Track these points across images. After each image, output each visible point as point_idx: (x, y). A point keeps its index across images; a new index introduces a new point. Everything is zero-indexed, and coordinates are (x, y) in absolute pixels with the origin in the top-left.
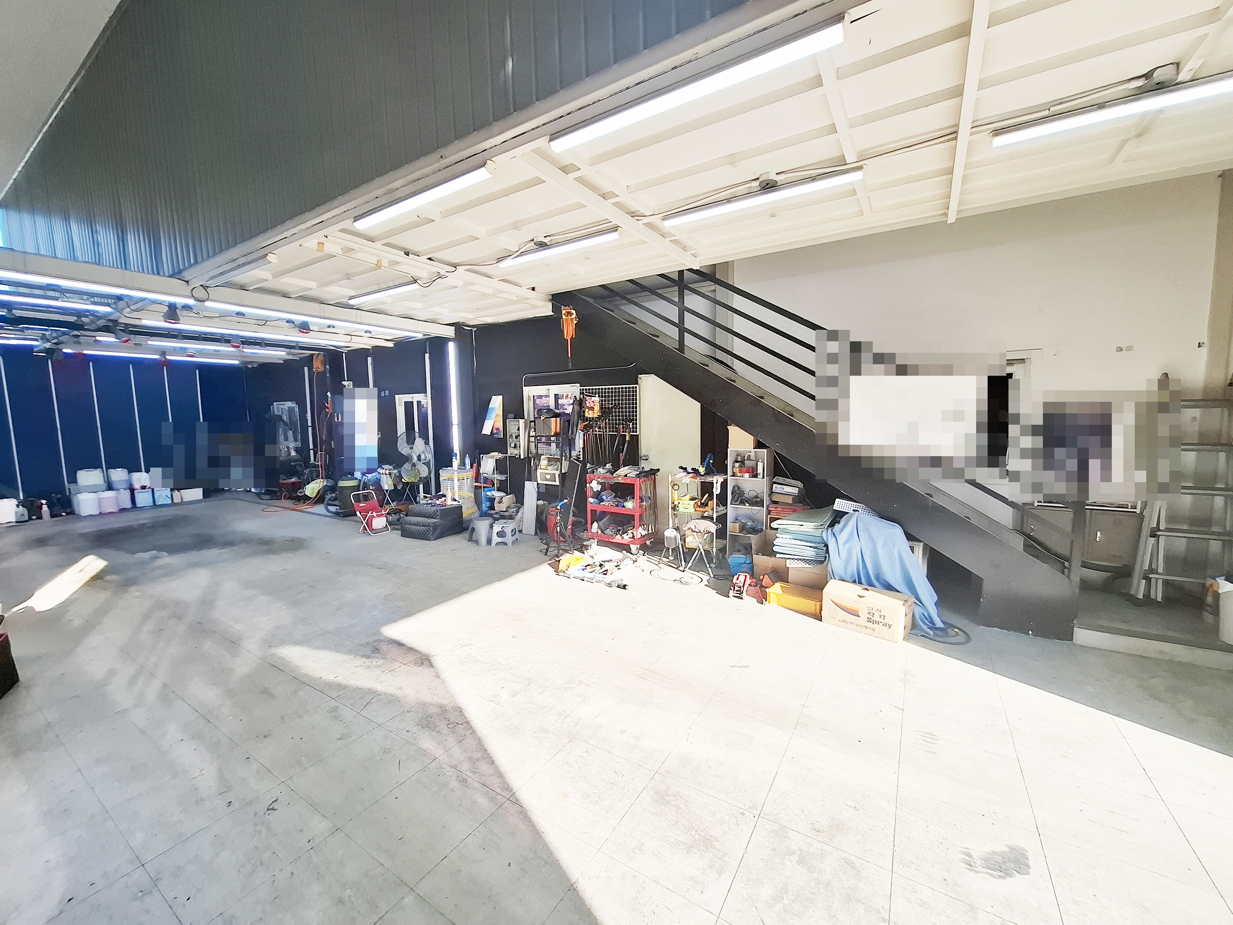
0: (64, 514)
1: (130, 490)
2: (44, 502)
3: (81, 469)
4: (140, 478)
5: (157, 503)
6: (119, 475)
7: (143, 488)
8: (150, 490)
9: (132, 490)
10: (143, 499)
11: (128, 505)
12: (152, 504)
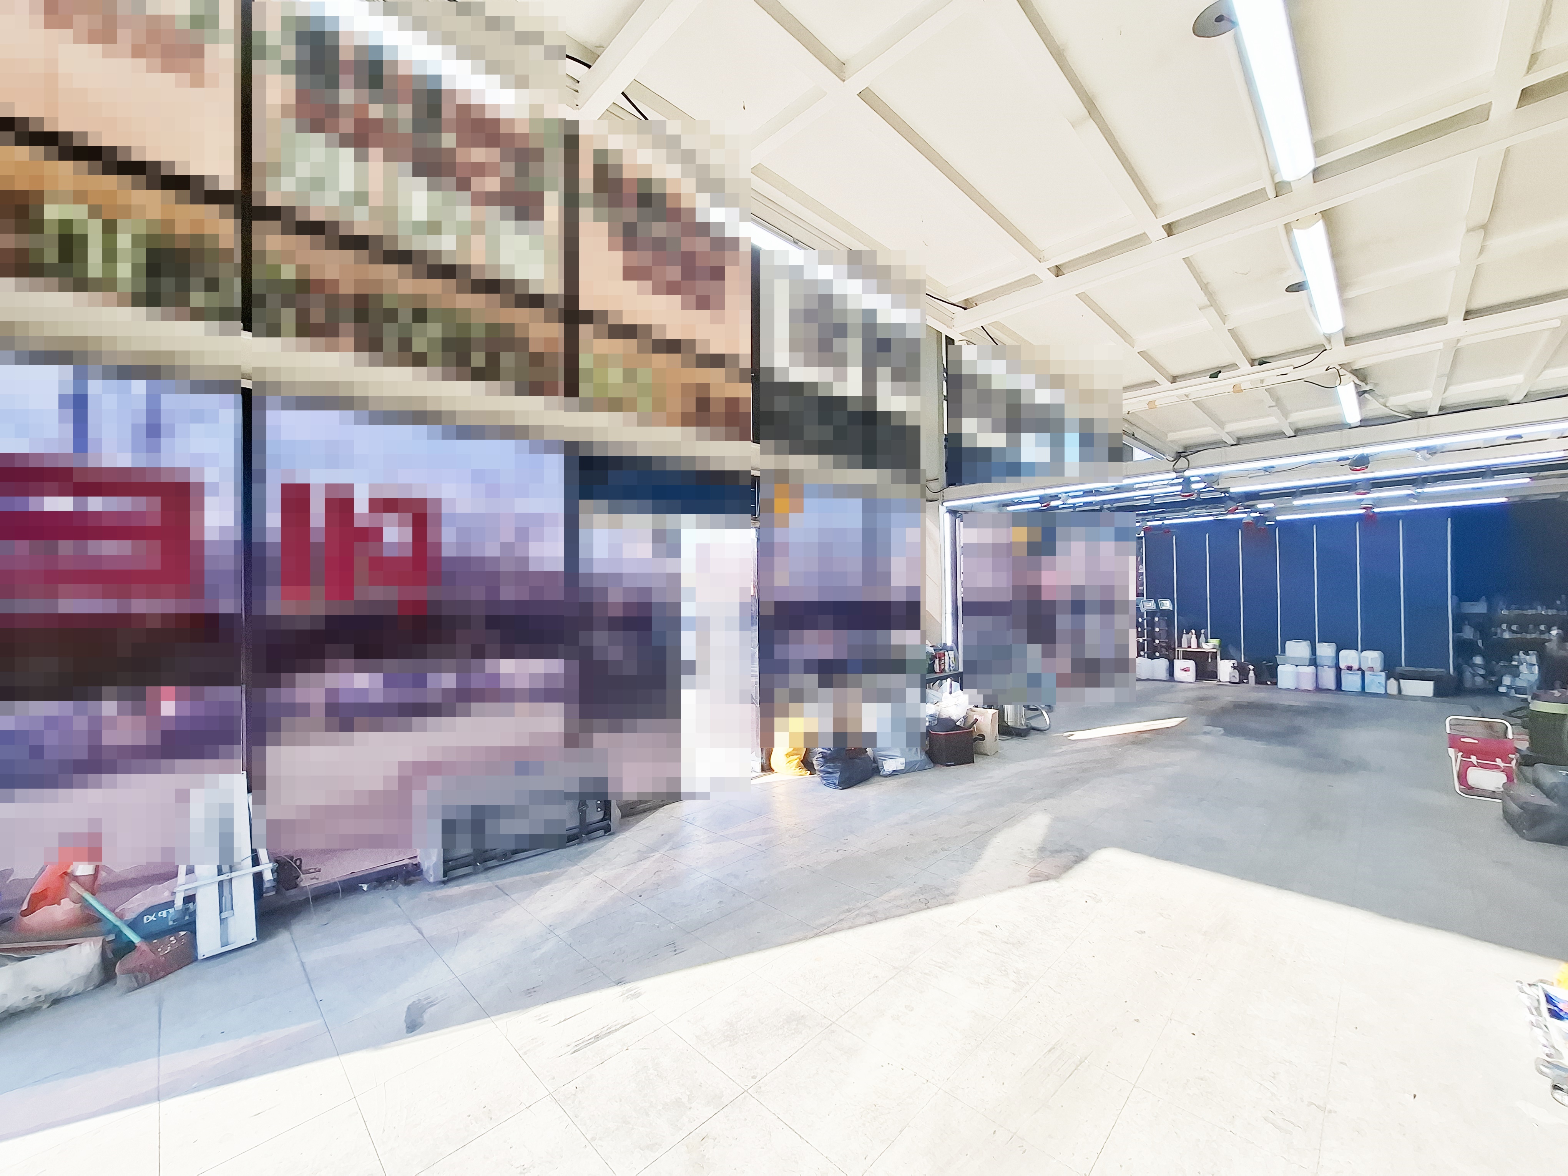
0: (1269, 683)
1: (1337, 669)
2: (1251, 667)
3: (1290, 640)
4: (1348, 657)
5: (1367, 691)
6: (1326, 650)
7: (1350, 668)
8: (1360, 672)
9: (1339, 671)
10: (1351, 682)
11: (1332, 685)
12: (1359, 690)
